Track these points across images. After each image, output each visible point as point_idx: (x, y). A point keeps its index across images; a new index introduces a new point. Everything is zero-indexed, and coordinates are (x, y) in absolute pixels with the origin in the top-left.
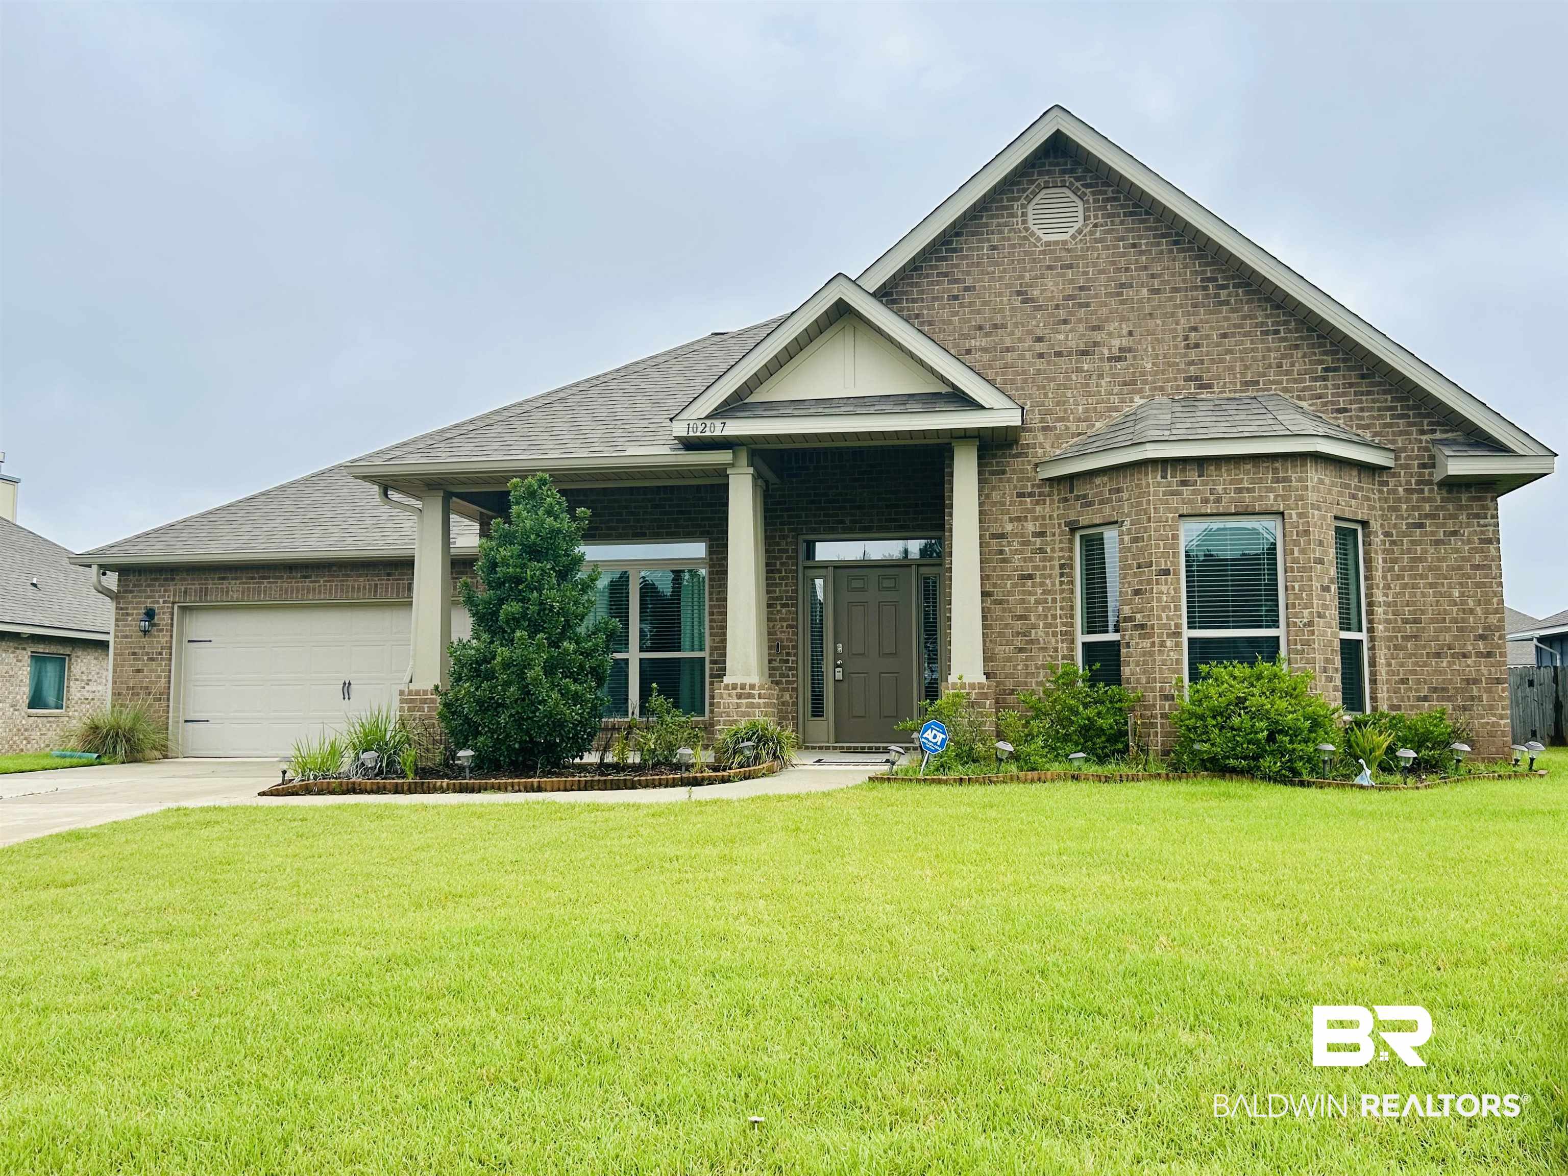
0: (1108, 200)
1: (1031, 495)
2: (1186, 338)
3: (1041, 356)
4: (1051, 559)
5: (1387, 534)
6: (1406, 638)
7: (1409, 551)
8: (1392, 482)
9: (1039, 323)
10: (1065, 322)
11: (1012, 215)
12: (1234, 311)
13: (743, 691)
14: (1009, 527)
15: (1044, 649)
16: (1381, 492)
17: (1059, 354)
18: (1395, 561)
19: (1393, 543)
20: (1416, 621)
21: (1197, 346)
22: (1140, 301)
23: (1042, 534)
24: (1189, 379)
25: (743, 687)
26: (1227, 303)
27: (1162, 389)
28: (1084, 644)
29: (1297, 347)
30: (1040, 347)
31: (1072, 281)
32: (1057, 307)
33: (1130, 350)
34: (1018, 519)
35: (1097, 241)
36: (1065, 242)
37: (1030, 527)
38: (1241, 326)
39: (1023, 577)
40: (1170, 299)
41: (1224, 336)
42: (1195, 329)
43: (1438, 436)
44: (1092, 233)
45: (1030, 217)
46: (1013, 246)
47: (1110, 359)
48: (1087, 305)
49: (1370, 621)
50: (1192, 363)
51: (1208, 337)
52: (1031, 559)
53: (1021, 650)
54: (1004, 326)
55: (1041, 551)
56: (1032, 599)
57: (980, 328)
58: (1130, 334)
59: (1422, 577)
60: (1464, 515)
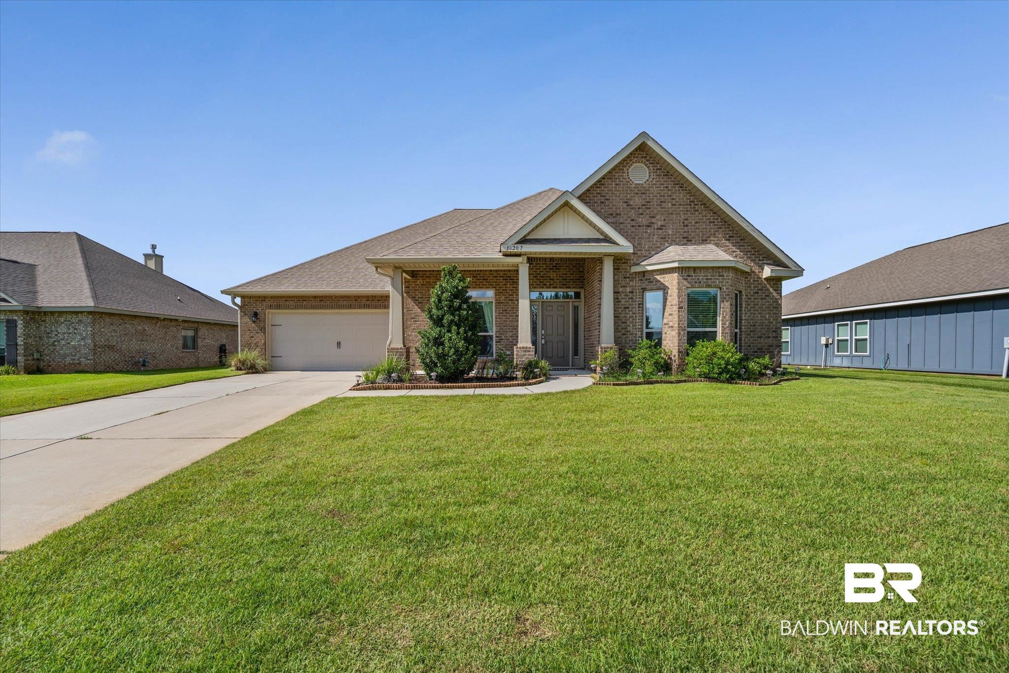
0: (657, 169)
1: (629, 278)
2: (684, 223)
3: (633, 226)
4: (635, 301)
5: (747, 296)
6: (751, 331)
7: (753, 302)
8: (749, 277)
9: (633, 214)
10: (642, 214)
11: (624, 173)
12: (700, 214)
13: (525, 349)
14: (621, 290)
15: (632, 334)
16: (745, 281)
17: (639, 226)
18: (749, 305)
19: (748, 298)
20: (754, 326)
21: (687, 226)
22: (668, 208)
23: (632, 292)
24: (684, 238)
26: (698, 211)
27: (675, 241)
28: (646, 333)
29: (720, 228)
30: (633, 223)
31: (644, 199)
32: (639, 208)
33: (664, 226)
34: (624, 286)
35: (653, 184)
36: (642, 184)
37: (628, 289)
38: (702, 219)
39: (625, 308)
40: (679, 208)
41: (696, 223)
42: (687, 220)
43: (765, 262)
44: (652, 181)
45: (630, 174)
46: (624, 184)
47: (657, 229)
48: (650, 208)
49: (740, 326)
50: (685, 232)
51: (691, 223)
52: (628, 302)
53: (624, 334)
54: (620, 214)
55: (632, 298)
56: (628, 316)
57: (611, 214)
58: (664, 220)
59: (757, 311)
60: (771, 290)
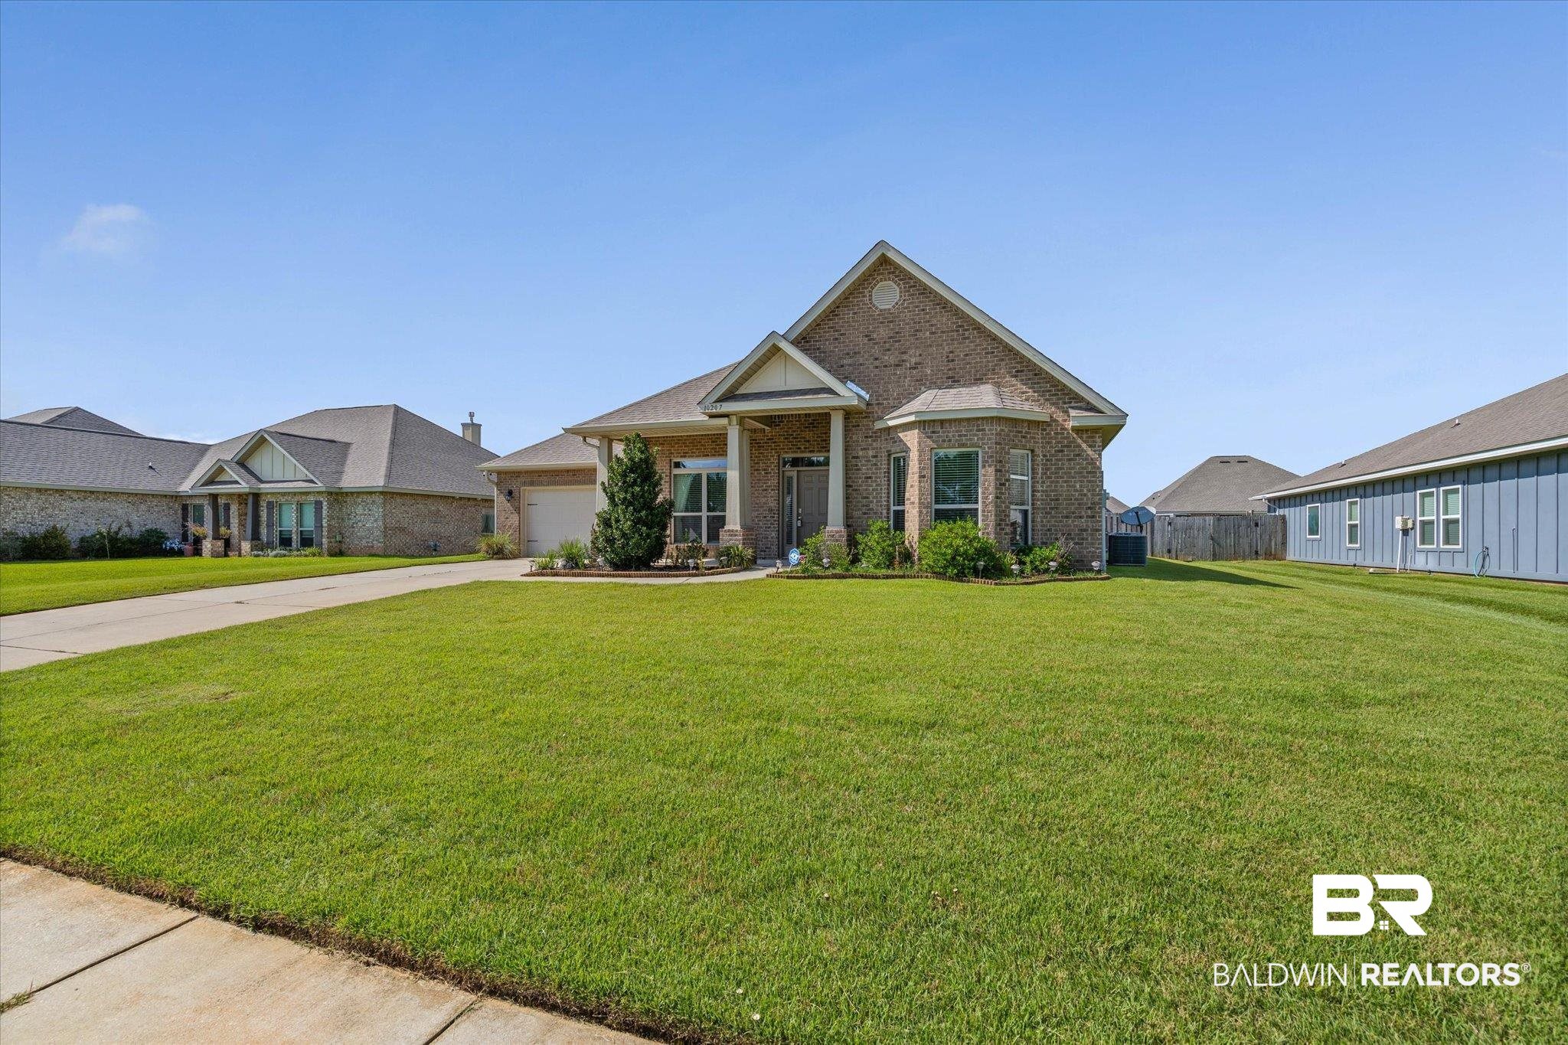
0: (911, 287)
1: (871, 437)
2: (948, 357)
3: (877, 367)
4: (881, 469)
5: (1044, 456)
6: (1051, 508)
7: (1055, 464)
8: (1048, 429)
9: (876, 351)
10: (889, 350)
11: (864, 296)
12: (971, 342)
13: (732, 533)
14: (861, 453)
15: (876, 513)
16: (1042, 434)
17: (886, 366)
18: (1048, 469)
19: (1047, 460)
20: (1057, 500)
21: (953, 361)
22: (925, 338)
23: (876, 457)
24: (948, 378)
25: (732, 531)
26: (968, 338)
27: (935, 383)
28: (894, 511)
29: (1003, 360)
30: (877, 363)
31: (892, 329)
32: (885, 342)
33: (920, 364)
34: (865, 449)
35: (906, 308)
36: (889, 309)
37: (871, 453)
38: (975, 350)
39: (867, 478)
40: (940, 337)
41: (967, 355)
42: (952, 352)
43: (1073, 405)
44: (902, 304)
45: (874, 299)
46: (864, 312)
47: (910, 369)
48: (900, 341)
49: (1033, 500)
50: (950, 370)
51: (958, 356)
52: (871, 469)
53: (865, 514)
54: (859, 353)
55: (876, 465)
56: (871, 488)
57: (848, 354)
58: (920, 355)
59: (1061, 478)
60: (1084, 446)
